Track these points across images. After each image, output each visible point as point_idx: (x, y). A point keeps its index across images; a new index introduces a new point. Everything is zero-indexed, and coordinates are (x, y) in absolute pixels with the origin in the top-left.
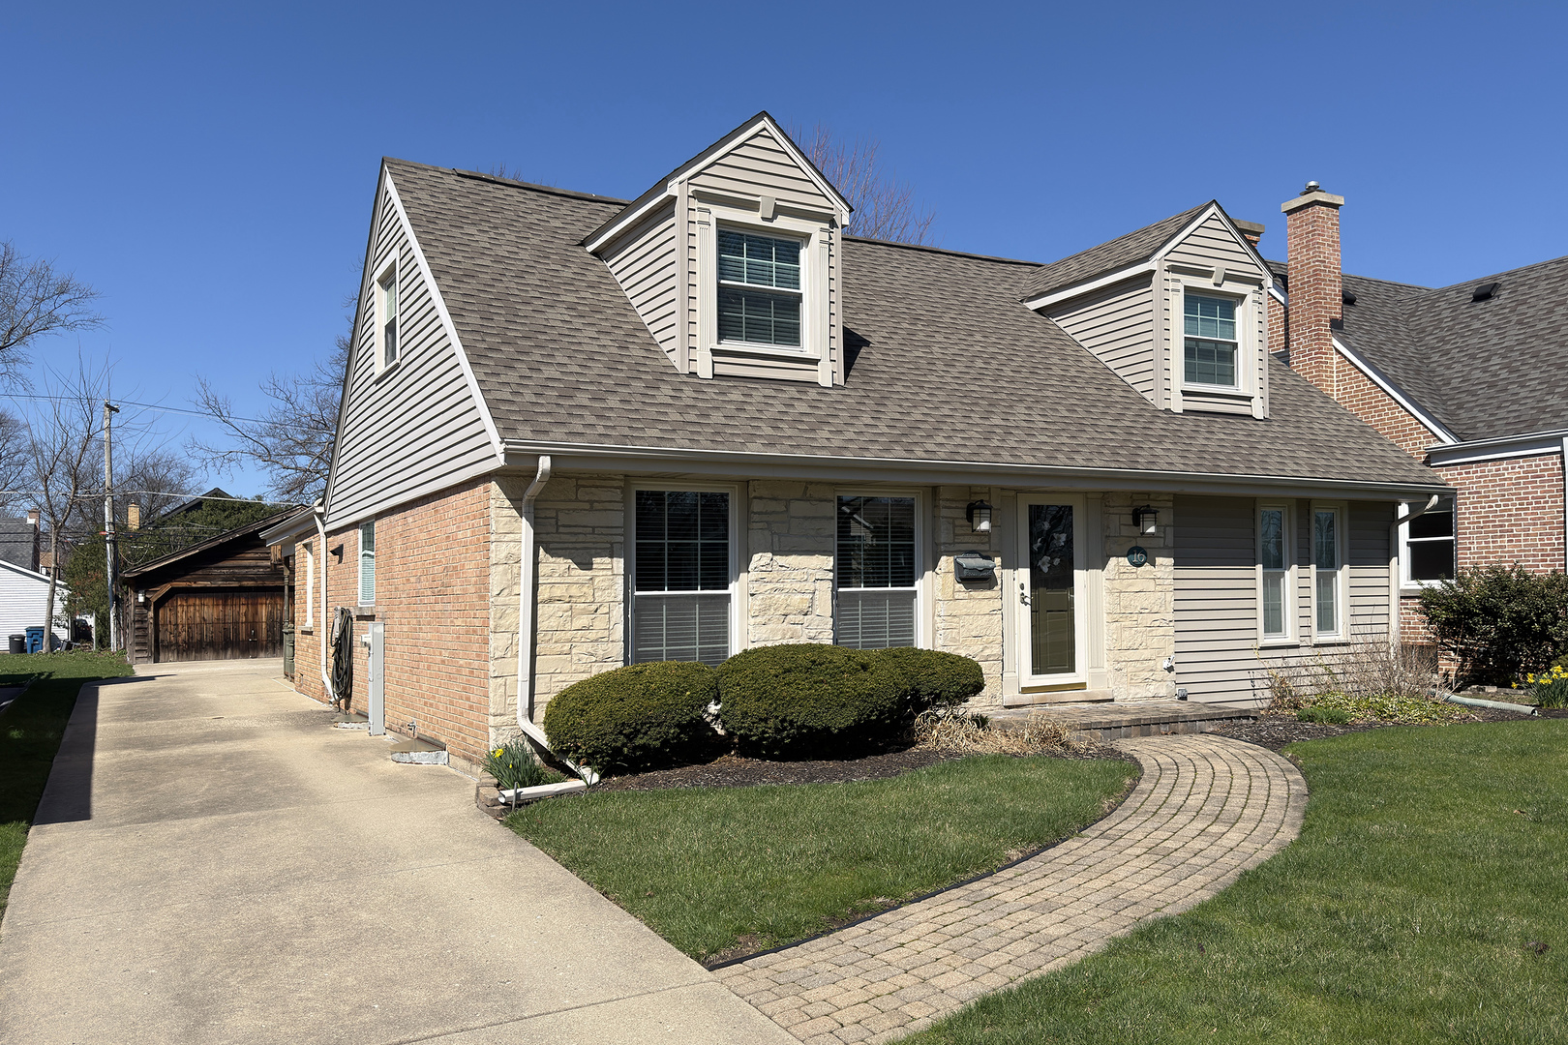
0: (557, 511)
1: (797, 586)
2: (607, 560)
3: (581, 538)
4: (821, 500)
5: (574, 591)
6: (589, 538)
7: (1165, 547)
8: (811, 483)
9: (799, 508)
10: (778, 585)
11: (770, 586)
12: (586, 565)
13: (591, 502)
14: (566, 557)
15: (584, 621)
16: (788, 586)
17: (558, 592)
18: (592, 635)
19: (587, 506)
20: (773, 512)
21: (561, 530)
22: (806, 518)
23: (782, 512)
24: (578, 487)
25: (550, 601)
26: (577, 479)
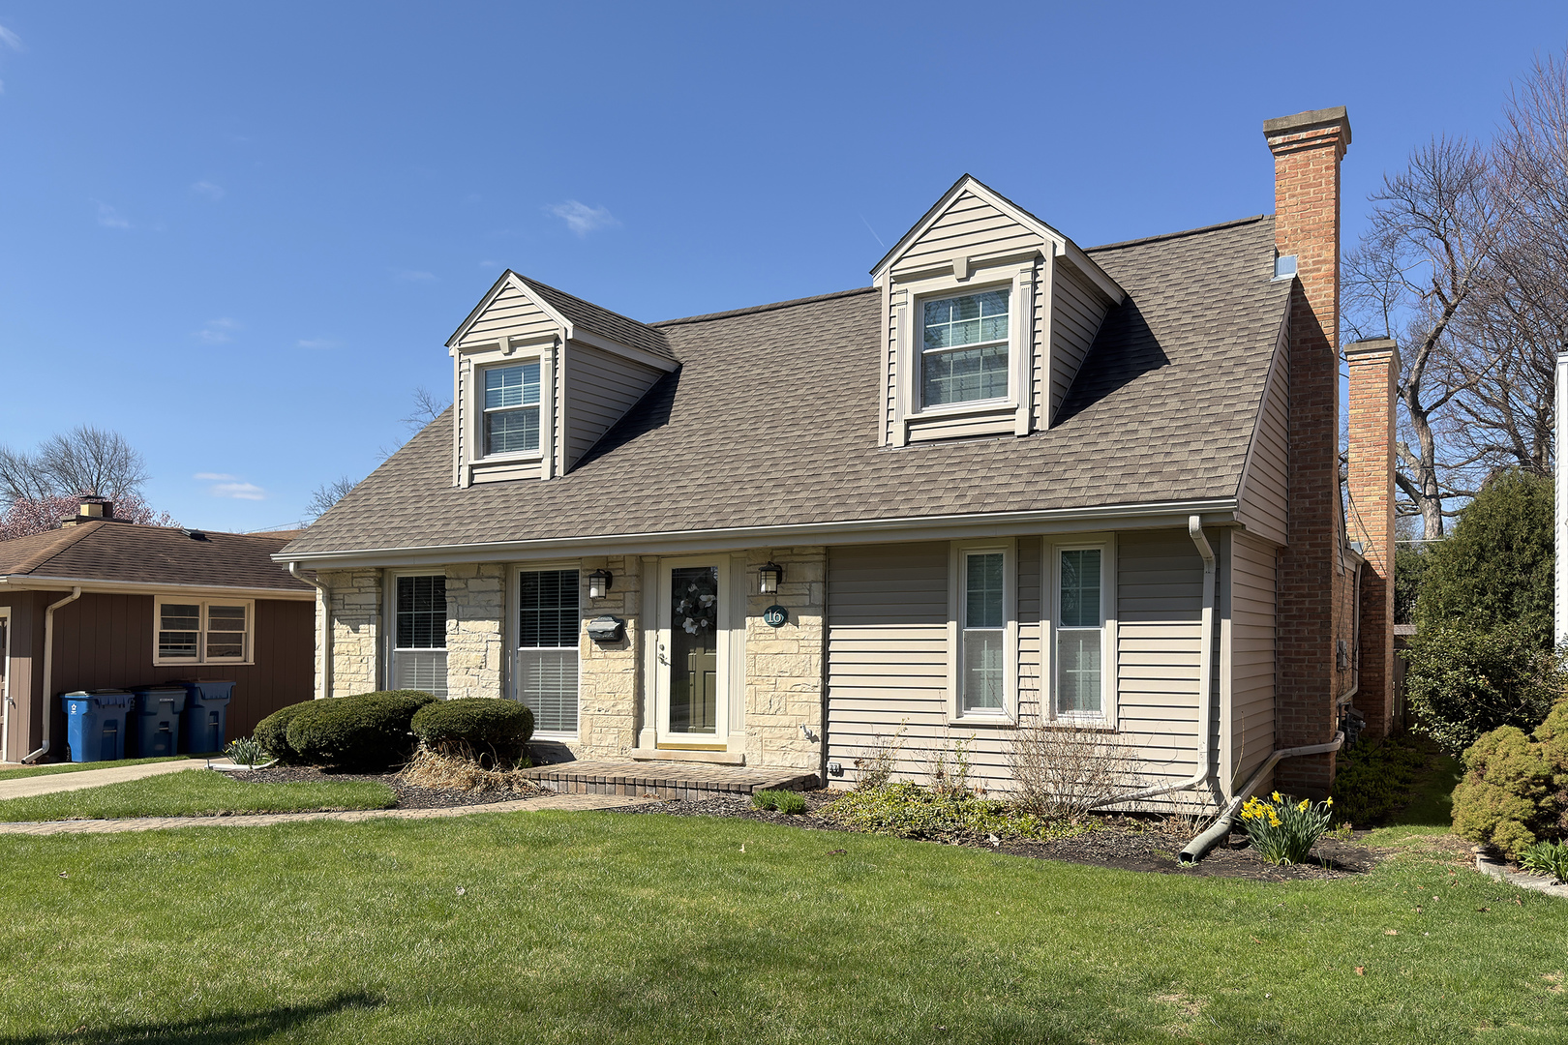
0: (344, 594)
1: (473, 646)
2: (366, 626)
3: (355, 612)
4: (489, 578)
5: (351, 648)
6: (359, 612)
7: (811, 605)
8: (482, 564)
9: (474, 584)
10: (462, 645)
11: (457, 645)
12: (356, 630)
13: (359, 588)
14: (347, 624)
15: (354, 669)
16: (468, 645)
17: (343, 648)
18: (359, 678)
19: (357, 590)
20: (458, 589)
21: (346, 607)
22: (480, 592)
23: (464, 589)
24: (353, 578)
25: (339, 654)
26: (353, 573)
